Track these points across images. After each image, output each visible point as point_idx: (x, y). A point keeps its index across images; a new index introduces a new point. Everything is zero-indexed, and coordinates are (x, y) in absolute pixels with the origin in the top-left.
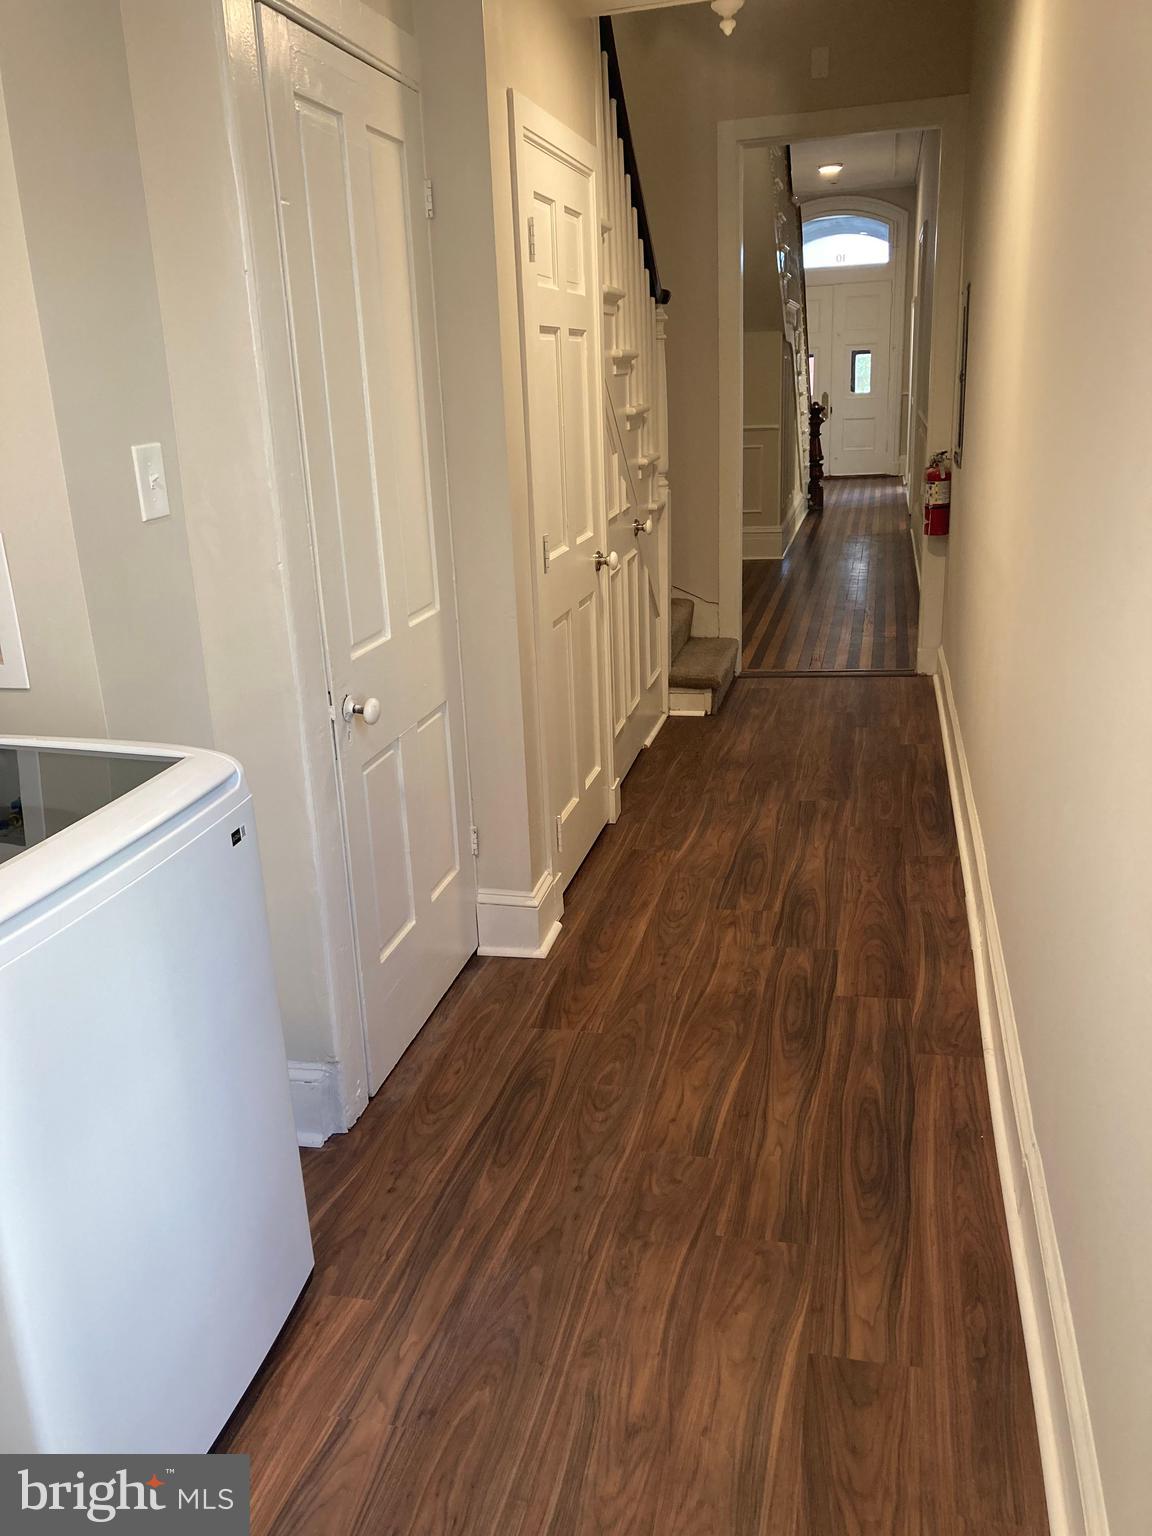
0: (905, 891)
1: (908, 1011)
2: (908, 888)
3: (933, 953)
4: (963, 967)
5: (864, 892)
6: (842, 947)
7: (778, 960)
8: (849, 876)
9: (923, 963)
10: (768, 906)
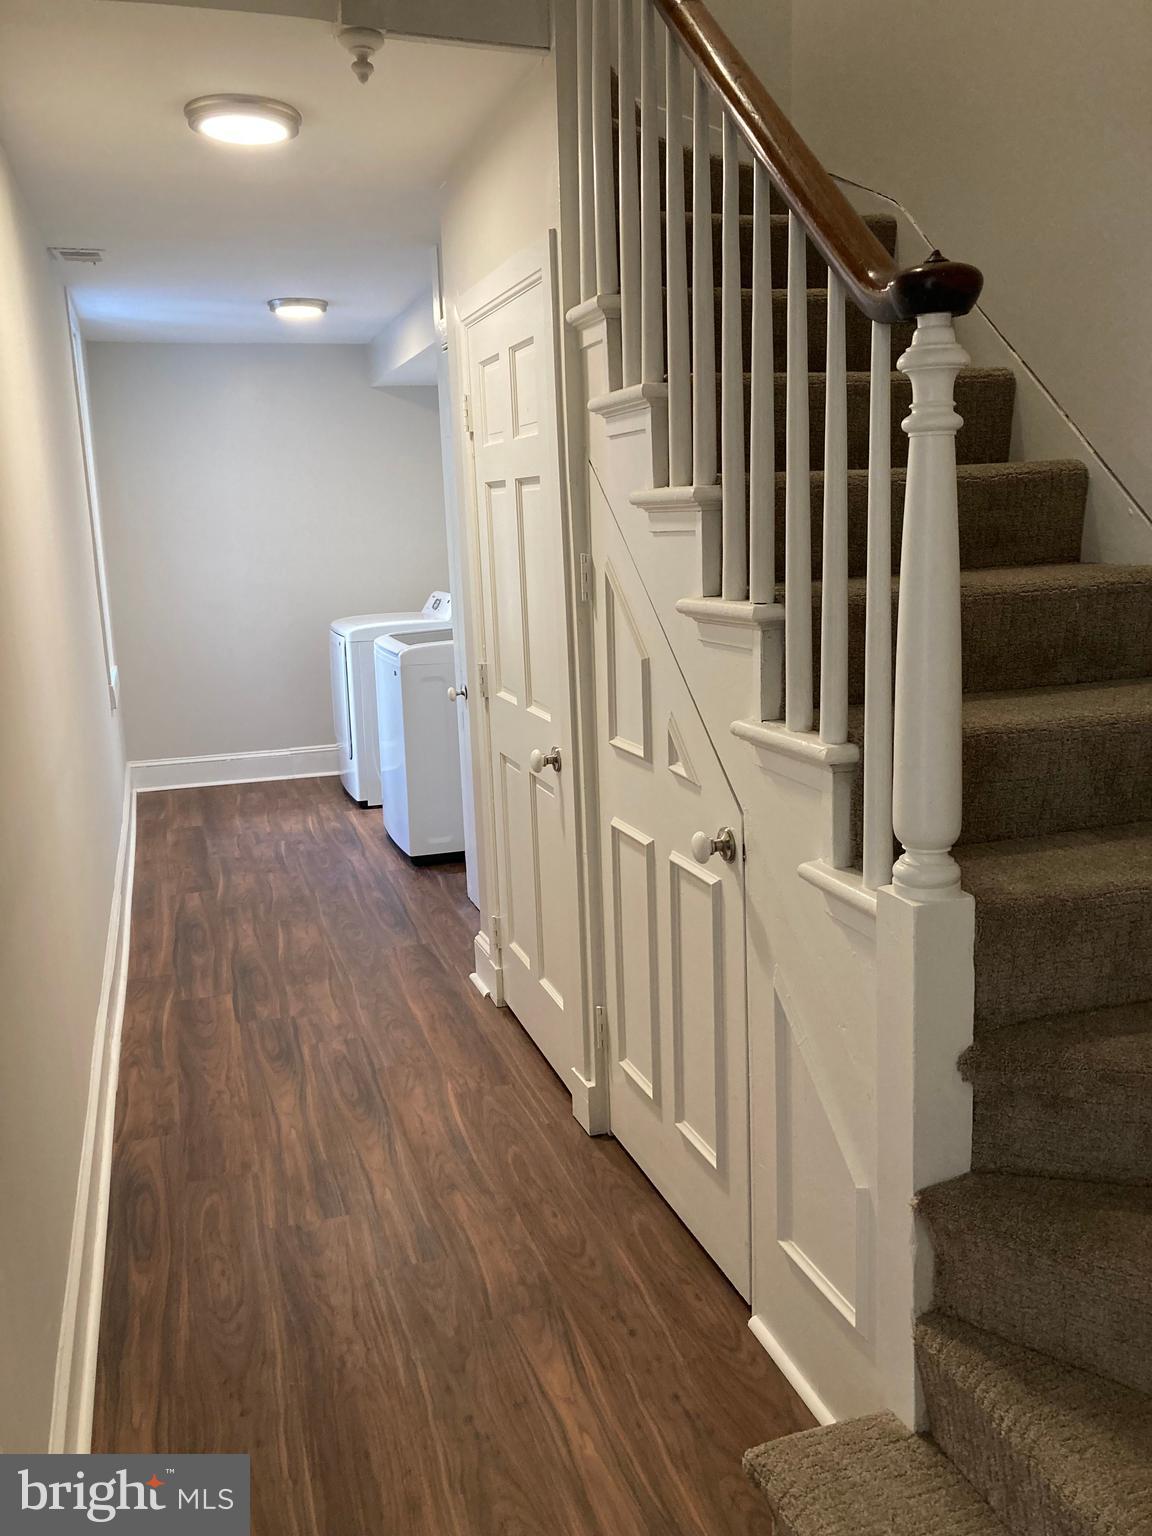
0: (181, 1090)
1: (177, 993)
2: (177, 1092)
3: (156, 1034)
4: (132, 1028)
5: (223, 1077)
6: (234, 1028)
7: (284, 1009)
8: (242, 1094)
9: (165, 1024)
10: (314, 1049)
